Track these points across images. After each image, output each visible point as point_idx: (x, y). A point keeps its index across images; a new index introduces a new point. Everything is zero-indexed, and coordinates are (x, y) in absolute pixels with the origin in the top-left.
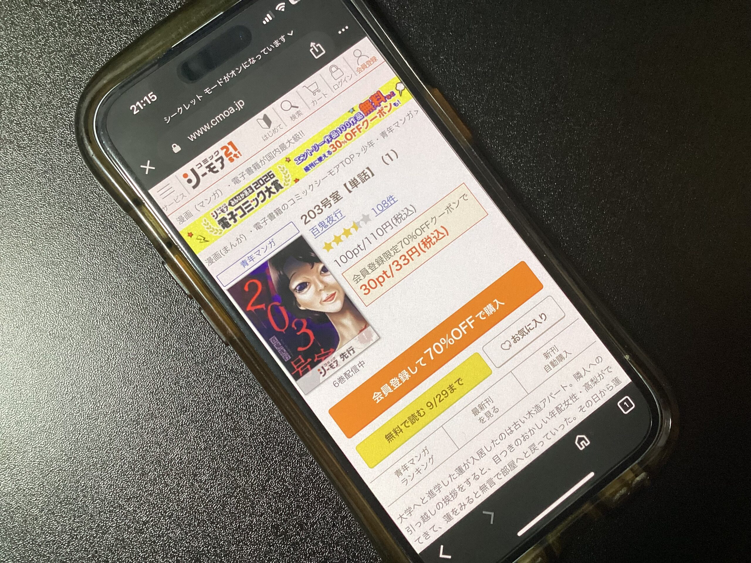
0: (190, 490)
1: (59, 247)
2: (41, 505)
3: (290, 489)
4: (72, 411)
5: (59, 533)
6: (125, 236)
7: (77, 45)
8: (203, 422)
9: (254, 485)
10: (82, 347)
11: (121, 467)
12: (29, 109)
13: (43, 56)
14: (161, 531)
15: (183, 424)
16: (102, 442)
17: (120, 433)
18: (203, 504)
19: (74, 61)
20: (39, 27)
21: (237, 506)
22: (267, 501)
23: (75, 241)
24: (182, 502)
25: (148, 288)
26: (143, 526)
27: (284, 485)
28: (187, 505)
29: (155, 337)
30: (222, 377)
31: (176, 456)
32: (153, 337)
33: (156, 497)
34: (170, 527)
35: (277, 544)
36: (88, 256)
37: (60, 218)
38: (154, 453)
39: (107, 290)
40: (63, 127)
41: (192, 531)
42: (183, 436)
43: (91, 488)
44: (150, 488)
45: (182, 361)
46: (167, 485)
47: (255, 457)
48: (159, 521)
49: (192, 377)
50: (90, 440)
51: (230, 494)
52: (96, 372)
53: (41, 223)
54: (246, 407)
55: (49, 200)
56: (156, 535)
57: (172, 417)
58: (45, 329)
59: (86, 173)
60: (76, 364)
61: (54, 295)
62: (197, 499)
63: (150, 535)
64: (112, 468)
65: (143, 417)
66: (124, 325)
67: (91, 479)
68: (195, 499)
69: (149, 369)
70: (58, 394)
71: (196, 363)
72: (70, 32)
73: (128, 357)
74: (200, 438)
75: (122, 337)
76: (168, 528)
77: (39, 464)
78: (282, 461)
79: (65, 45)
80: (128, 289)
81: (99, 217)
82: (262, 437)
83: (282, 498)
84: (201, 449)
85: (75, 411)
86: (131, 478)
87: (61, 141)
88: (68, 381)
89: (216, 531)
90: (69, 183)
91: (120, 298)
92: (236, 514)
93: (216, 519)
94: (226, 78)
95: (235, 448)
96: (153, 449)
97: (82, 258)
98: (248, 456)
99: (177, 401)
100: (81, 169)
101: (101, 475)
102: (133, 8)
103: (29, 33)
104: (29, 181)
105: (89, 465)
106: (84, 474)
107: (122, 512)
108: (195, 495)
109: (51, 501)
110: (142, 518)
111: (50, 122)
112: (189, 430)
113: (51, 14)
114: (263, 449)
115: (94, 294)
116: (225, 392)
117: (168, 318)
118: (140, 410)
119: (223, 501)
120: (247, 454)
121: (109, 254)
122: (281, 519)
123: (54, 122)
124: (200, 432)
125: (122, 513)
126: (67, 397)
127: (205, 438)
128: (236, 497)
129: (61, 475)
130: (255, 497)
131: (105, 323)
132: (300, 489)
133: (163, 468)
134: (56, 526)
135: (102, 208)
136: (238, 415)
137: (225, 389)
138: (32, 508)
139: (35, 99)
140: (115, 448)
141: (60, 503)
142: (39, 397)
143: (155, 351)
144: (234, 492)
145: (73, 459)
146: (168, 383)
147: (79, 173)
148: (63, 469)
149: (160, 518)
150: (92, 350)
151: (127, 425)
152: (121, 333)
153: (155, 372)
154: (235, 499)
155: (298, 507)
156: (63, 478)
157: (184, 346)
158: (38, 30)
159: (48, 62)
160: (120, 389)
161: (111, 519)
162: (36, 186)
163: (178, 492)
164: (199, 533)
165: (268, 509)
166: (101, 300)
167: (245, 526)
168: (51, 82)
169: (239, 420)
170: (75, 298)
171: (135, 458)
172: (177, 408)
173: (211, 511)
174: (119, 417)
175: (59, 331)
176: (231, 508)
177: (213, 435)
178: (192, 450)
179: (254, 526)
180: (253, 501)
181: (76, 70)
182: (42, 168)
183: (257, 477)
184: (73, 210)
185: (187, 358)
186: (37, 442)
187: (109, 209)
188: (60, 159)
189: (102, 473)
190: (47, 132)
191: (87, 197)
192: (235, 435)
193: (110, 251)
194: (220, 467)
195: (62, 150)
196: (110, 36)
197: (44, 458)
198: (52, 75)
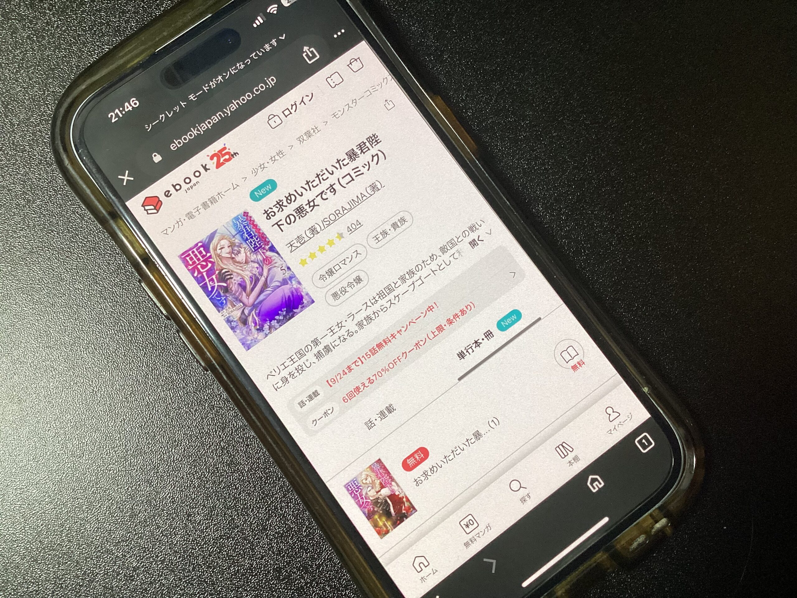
0: (183, 531)
1: (40, 273)
2: (23, 552)
3: (293, 528)
4: (56, 449)
5: (42, 582)
6: (110, 259)
7: (57, 58)
8: (196, 456)
9: (253, 524)
10: (64, 378)
11: (109, 508)
12: (6, 127)
13: (21, 71)
14: (153, 577)
15: (175, 459)
16: (88, 482)
17: (106, 471)
18: (198, 547)
19: (54, 75)
20: (16, 41)
21: (235, 548)
22: (267, 542)
23: (56, 265)
24: (175, 545)
25: (135, 313)
26: (133, 573)
27: (286, 524)
28: (180, 548)
29: (143, 365)
30: (216, 407)
31: (167, 495)
32: (141, 366)
33: (147, 540)
34: (162, 572)
35: (279, 589)
36: (71, 281)
37: (42, 242)
38: (143, 493)
39: (90, 316)
40: (43, 145)
41: (187, 577)
42: (175, 473)
43: (76, 532)
44: (140, 530)
45: (173, 392)
46: (159, 527)
47: (253, 494)
48: (151, 567)
49: (184, 408)
50: (74, 480)
51: (227, 535)
52: (80, 405)
53: (20, 247)
54: (243, 440)
55: (29, 222)
56: (148, 581)
57: (163, 452)
58: (25, 360)
59: (67, 193)
60: (59, 398)
61: (34, 324)
62: (191, 542)
63: (141, 582)
64: (99, 510)
65: (131, 453)
66: (110, 353)
67: (77, 522)
68: (189, 541)
69: (137, 401)
70: (40, 430)
71: (187, 393)
72: (50, 45)
73: (115, 389)
74: (193, 475)
75: (107, 367)
76: (160, 574)
77: (20, 507)
78: (284, 497)
79: (44, 59)
80: (113, 315)
81: (82, 239)
82: (261, 472)
83: (284, 539)
84: (195, 486)
85: (58, 449)
86: (119, 520)
87: (41, 160)
88: (51, 416)
89: (213, 576)
90: (49, 204)
91: (105, 324)
92: (234, 556)
93: (212, 563)
94: (213, 84)
95: (231, 485)
96: (143, 488)
97: (64, 283)
98: (246, 493)
99: (168, 435)
100: (62, 188)
101: (87, 518)
102: (115, 17)
103: (7, 47)
104: (7, 203)
105: (74, 507)
106: (69, 517)
107: (110, 557)
108: (189, 537)
109: (34, 547)
110: (132, 564)
111: (29, 140)
112: (182, 466)
113: (29, 27)
114: (262, 485)
115: (77, 321)
116: (220, 423)
117: (156, 344)
118: (128, 445)
119: (219, 543)
120: (245, 491)
121: (94, 278)
122: (284, 562)
123: (33, 139)
124: (193, 467)
125: (111, 559)
126: (49, 433)
127: (199, 474)
128: (233, 539)
129: (44, 518)
130: (254, 538)
131: (89, 352)
132: (304, 528)
133: (154, 508)
134: (39, 574)
135: (84, 229)
136: (234, 448)
137: (220, 420)
138: (13, 555)
139: (13, 117)
140: (102, 487)
141: (44, 549)
142: (20, 434)
143: (143, 381)
144: (231, 532)
145: (56, 500)
146: (158, 415)
147: (60, 192)
148: (47, 512)
149: (151, 563)
150: (75, 381)
151: (114, 462)
152: (106, 363)
153: (143, 404)
154: (233, 540)
155: (302, 547)
156: (46, 522)
157: (174, 375)
158: (16, 44)
159: (26, 77)
160: (106, 424)
161: (98, 566)
162: (15, 208)
163: (170, 534)
164: (195, 579)
165: (269, 551)
166: (84, 328)
167: (244, 570)
168: (29, 98)
169: (236, 453)
170: (57, 327)
171: (124, 498)
172: (168, 443)
173: (206, 555)
174: (105, 454)
175: (41, 362)
176: (228, 551)
177: (208, 471)
178: (184, 488)
179: (255, 570)
180: (253, 542)
181: (56, 85)
182: (21, 189)
183: (257, 516)
184: (54, 232)
185: (178, 388)
186: (18, 483)
187: (92, 230)
188: (40, 179)
189: (88, 515)
190: (26, 151)
191: (69, 218)
192: (231, 470)
193: (94, 275)
194: (215, 506)
195: (41, 169)
196: (92, 47)
197: (26, 501)
198: (30, 91)
